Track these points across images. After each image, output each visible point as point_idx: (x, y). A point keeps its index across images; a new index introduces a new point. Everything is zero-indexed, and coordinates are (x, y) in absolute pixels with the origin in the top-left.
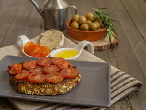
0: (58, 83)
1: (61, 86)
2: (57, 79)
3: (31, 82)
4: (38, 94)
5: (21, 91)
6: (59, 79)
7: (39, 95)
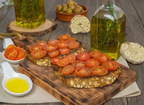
0: (103, 76)
1: (106, 78)
2: (102, 72)
3: (79, 76)
4: (86, 87)
5: (70, 85)
6: (103, 71)
7: (88, 88)
